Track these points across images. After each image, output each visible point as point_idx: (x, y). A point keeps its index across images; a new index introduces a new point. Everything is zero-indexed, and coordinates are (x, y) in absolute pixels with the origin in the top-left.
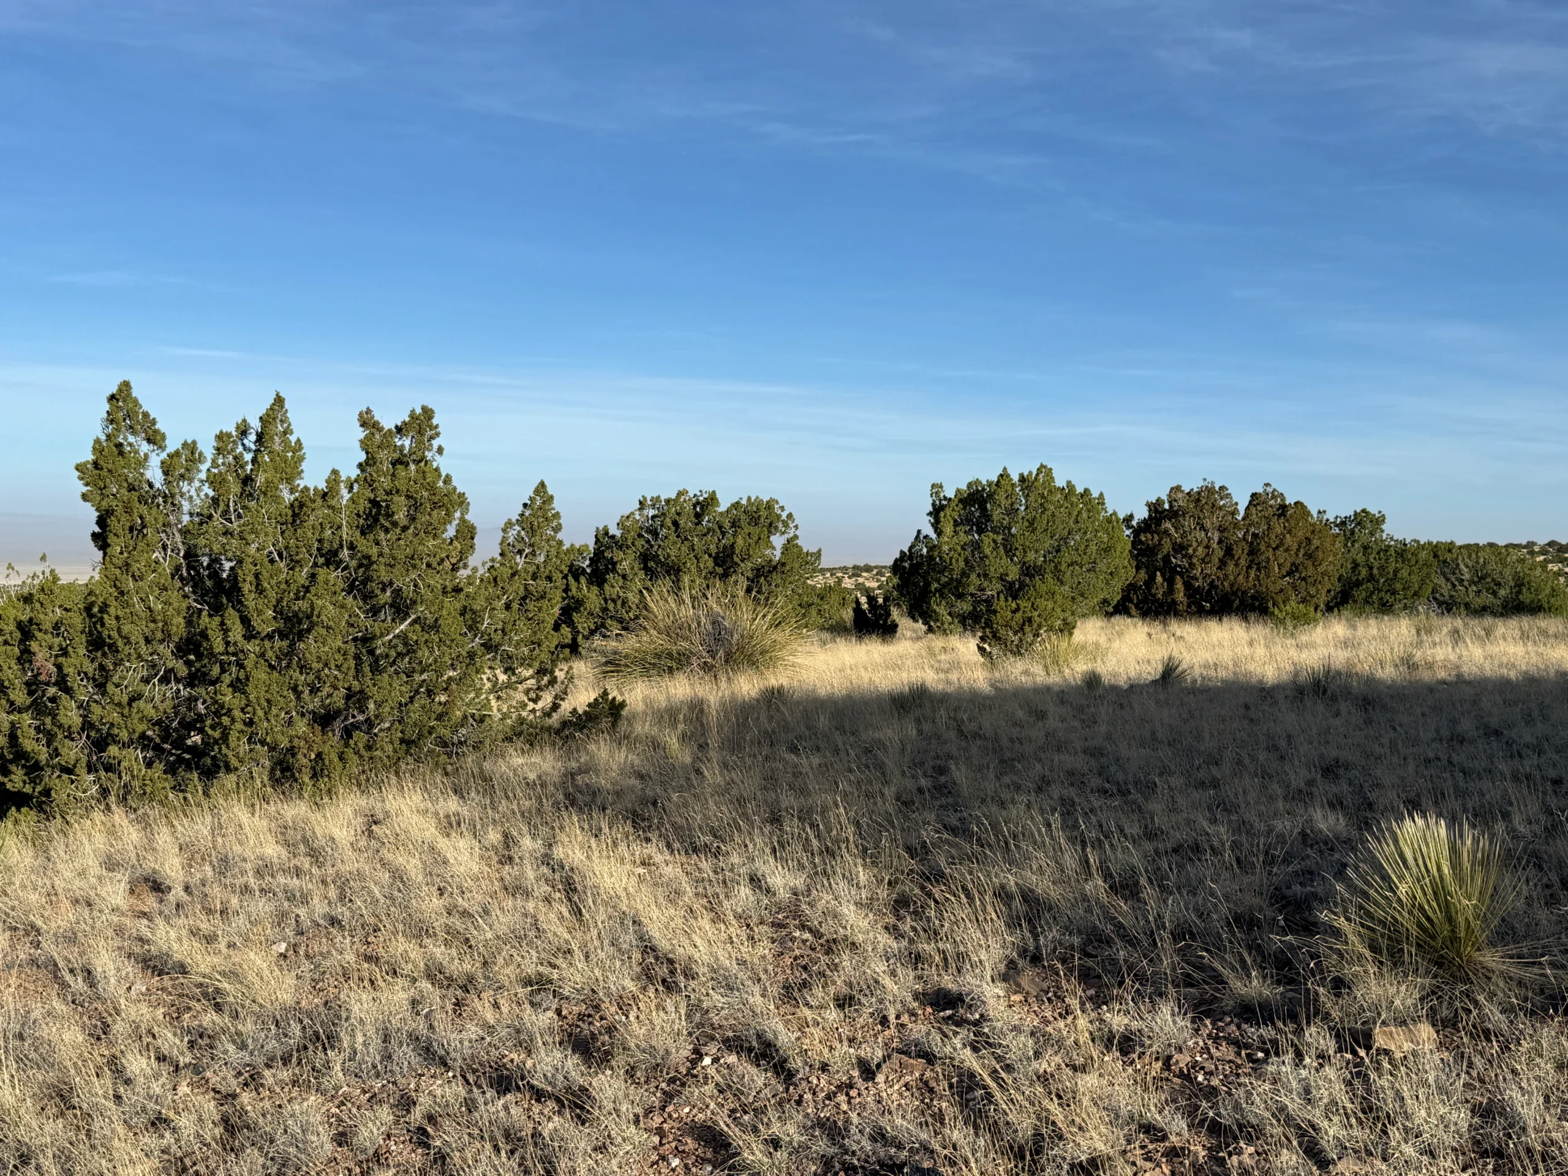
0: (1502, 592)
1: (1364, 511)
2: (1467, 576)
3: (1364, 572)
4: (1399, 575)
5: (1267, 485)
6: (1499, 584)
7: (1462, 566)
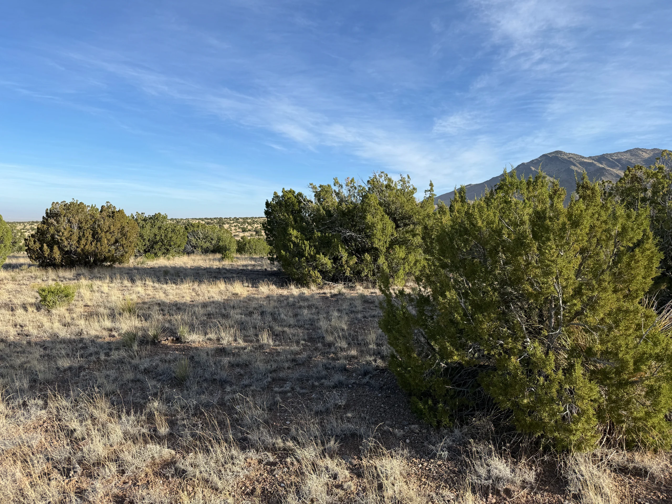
0: (213, 242)
1: (159, 214)
2: (201, 236)
3: (158, 238)
4: (172, 239)
5: (108, 202)
6: (212, 239)
7: (200, 233)
